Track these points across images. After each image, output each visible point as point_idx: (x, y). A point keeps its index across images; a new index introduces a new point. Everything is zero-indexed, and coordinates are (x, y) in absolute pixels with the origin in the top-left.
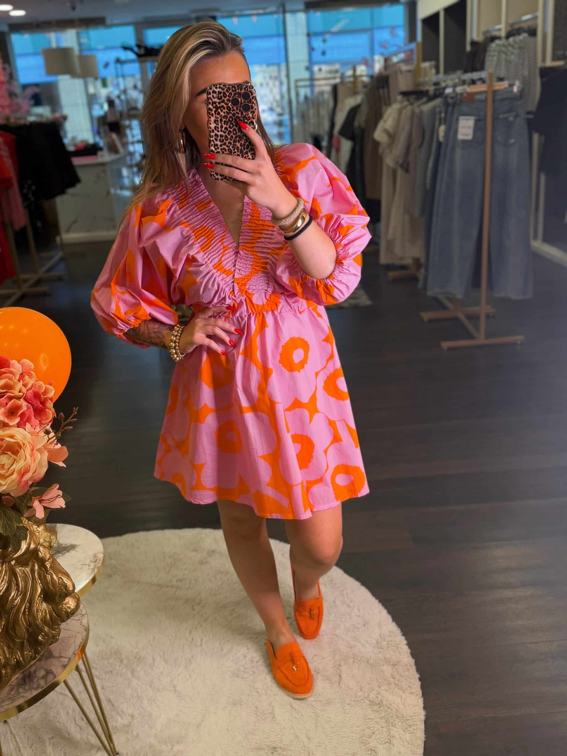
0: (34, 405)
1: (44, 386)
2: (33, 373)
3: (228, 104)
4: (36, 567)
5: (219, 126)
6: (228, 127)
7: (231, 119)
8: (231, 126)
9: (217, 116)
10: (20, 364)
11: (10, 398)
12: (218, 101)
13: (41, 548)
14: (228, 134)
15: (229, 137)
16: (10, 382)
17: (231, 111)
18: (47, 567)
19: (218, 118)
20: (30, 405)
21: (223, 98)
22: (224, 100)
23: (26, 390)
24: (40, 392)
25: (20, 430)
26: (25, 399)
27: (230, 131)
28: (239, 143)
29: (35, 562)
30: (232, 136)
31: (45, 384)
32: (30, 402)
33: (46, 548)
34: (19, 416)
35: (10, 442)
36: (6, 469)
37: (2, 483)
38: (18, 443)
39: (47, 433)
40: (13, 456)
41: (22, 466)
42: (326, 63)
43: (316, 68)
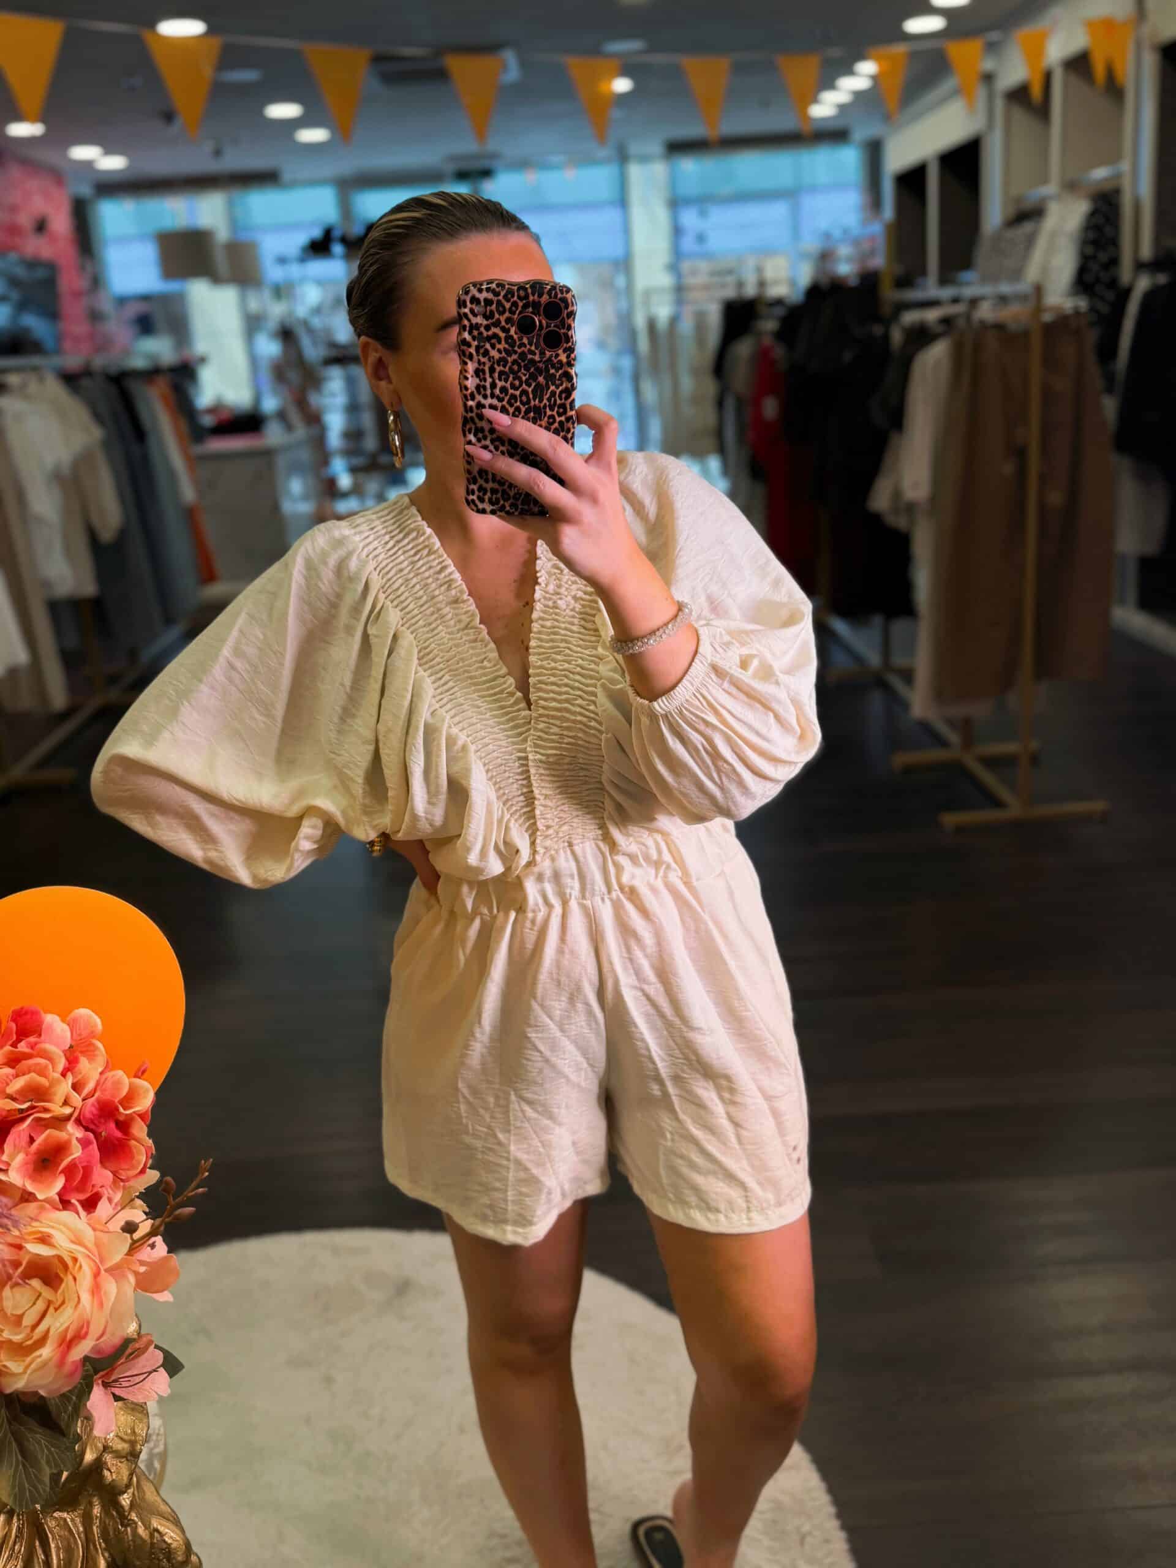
0: (101, 1133)
1: (126, 1081)
2: (100, 1045)
3: (508, 331)
4: (97, 1510)
5: (488, 385)
6: (508, 385)
7: (516, 367)
9: (483, 360)
10: (68, 1025)
11: (42, 1124)
12: (485, 322)
13: (108, 1458)
16: (43, 1081)
17: (516, 348)
18: (122, 1507)
19: (484, 364)
20: (91, 1135)
23: (80, 1099)
24: (116, 1101)
25: (66, 1216)
26: (79, 1122)
29: (94, 1496)
31: (129, 1078)
32: (92, 1126)
33: (123, 1457)
34: (60, 1173)
35: (38, 1255)
36: (25, 1327)
37: (14, 1366)
38: (60, 1259)
39: (130, 1228)
40: (47, 1293)
41: (66, 1325)
42: (706, 257)
43: (686, 267)
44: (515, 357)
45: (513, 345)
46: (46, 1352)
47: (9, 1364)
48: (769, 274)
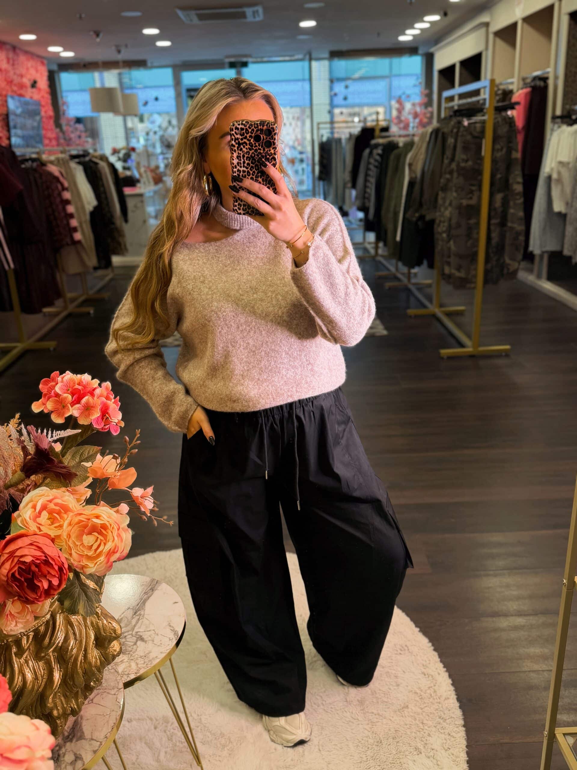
3: (250, 140)
5: (242, 162)
6: (250, 162)
8: (254, 161)
9: (240, 152)
12: (241, 137)
14: (250, 169)
15: (251, 172)
17: (253, 148)
19: (240, 154)
21: (245, 134)
22: (246, 138)
27: (252, 167)
28: (261, 178)
30: (254, 172)
42: (346, 106)
43: (337, 111)
44: (253, 151)
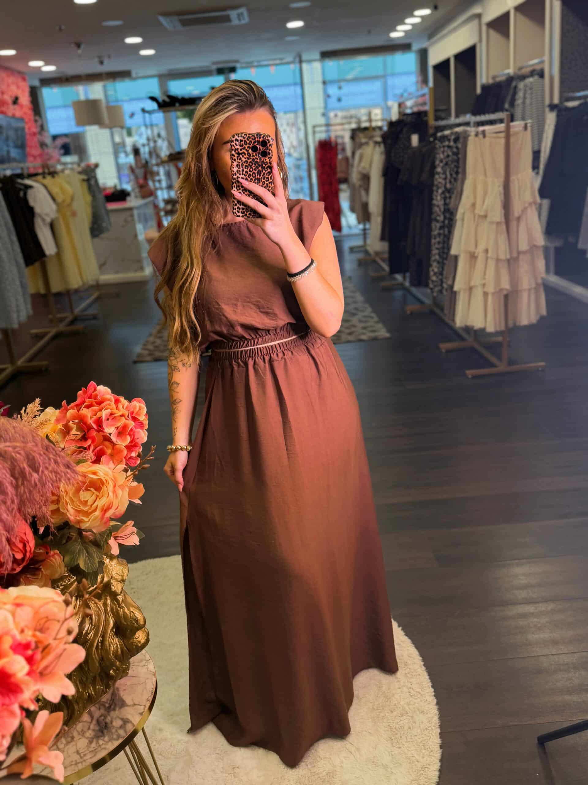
3: (249, 151)
4: (109, 602)
5: (241, 170)
6: (248, 170)
7: (251, 164)
8: (251, 169)
9: (239, 161)
12: (240, 148)
13: (113, 581)
18: (119, 601)
21: (244, 145)
27: (250, 175)
29: (108, 596)
33: (119, 581)
35: (93, 478)
36: (89, 505)
37: (86, 519)
38: (101, 480)
39: (126, 471)
40: (96, 493)
41: (104, 503)
42: (342, 109)
43: (332, 114)
44: (251, 160)
45: (250, 156)
46: (97, 513)
47: (83, 518)
48: (373, 117)
